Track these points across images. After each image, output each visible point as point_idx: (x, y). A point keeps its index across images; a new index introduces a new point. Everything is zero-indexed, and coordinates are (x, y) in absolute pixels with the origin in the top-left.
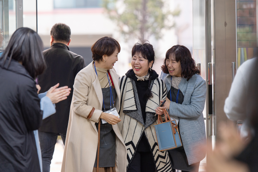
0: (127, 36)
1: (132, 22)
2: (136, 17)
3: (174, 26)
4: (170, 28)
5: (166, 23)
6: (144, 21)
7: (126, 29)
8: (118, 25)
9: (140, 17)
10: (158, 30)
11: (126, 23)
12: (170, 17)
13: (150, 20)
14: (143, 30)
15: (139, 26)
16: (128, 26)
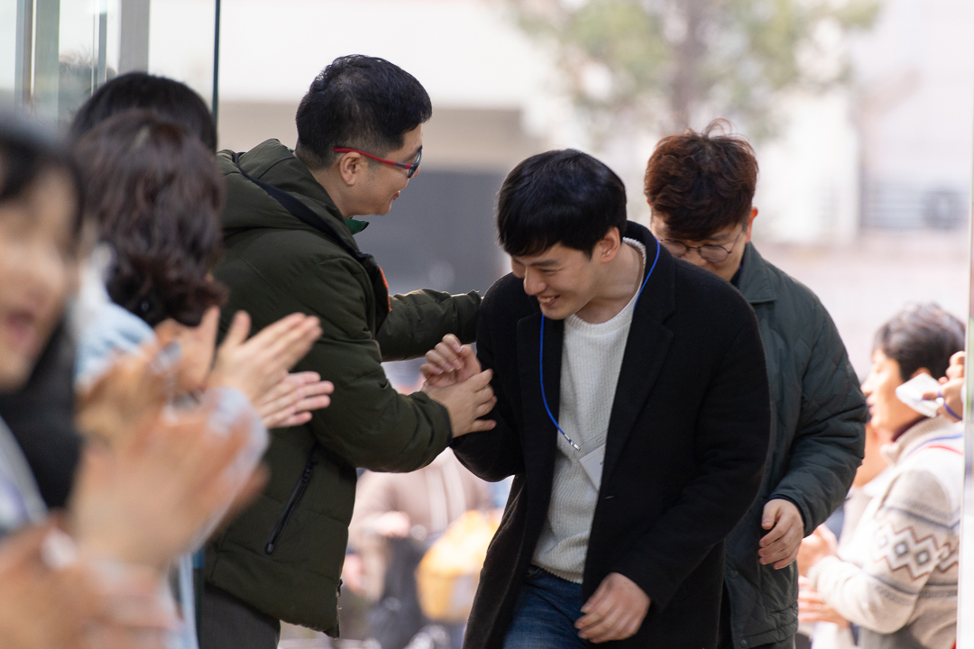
0: (606, 120)
1: (633, 48)
2: (654, 26)
3: (846, 77)
4: (823, 88)
5: (806, 58)
6: (693, 48)
7: (598, 81)
8: (562, 63)
9: (675, 28)
10: (760, 94)
11: (599, 51)
12: (827, 34)
13: (725, 44)
14: (682, 92)
15: (667, 68)
16: (613, 70)
